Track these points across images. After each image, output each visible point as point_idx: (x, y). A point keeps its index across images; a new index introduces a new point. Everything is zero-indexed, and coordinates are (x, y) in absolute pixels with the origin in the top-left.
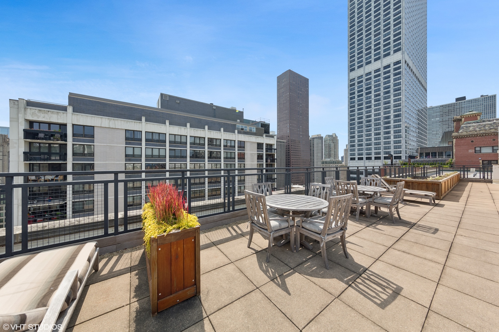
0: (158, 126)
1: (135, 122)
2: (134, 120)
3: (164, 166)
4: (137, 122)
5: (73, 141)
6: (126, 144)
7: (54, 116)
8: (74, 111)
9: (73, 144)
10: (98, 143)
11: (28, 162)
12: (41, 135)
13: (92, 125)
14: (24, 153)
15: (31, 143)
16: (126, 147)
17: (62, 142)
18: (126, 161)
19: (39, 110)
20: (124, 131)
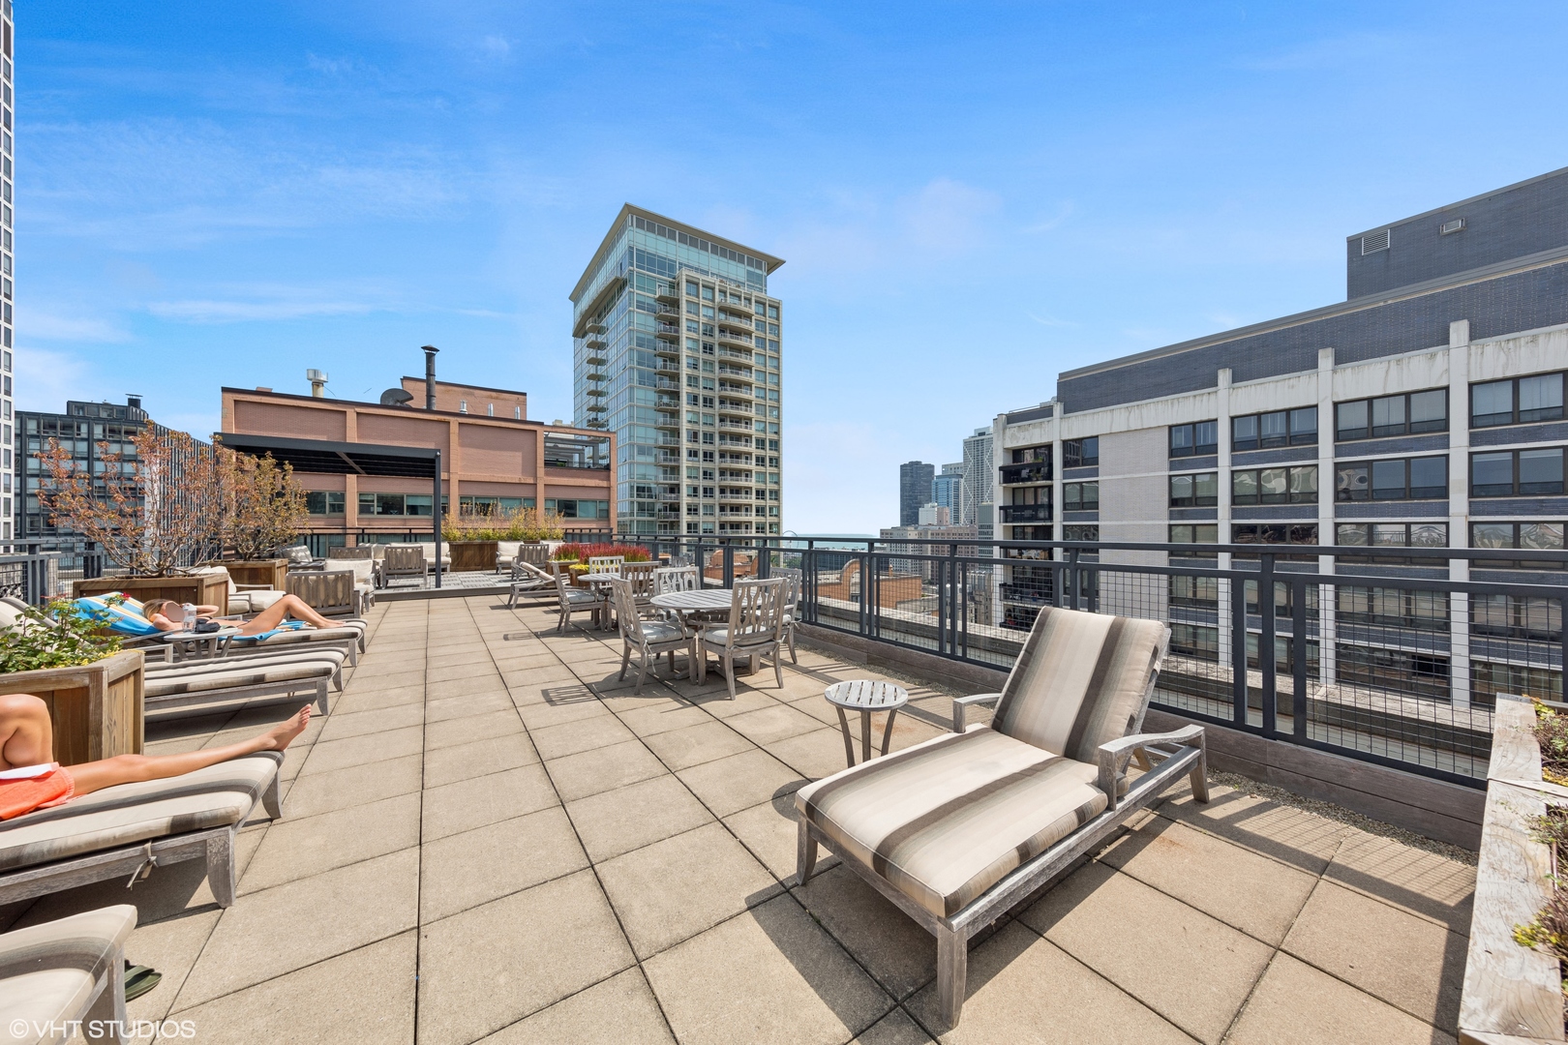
0: (1279, 384)
1: (1195, 396)
2: (1196, 389)
3: (1309, 532)
4: (1203, 394)
5: (1064, 478)
6: (1171, 469)
7: (1037, 431)
8: (1066, 411)
9: (1064, 485)
10: (1107, 475)
11: (1011, 524)
12: (1024, 473)
13: (1095, 434)
14: (1001, 508)
15: (1014, 489)
16: (1170, 477)
17: (1048, 482)
18: (1171, 519)
19: (1019, 427)
20: (1166, 430)
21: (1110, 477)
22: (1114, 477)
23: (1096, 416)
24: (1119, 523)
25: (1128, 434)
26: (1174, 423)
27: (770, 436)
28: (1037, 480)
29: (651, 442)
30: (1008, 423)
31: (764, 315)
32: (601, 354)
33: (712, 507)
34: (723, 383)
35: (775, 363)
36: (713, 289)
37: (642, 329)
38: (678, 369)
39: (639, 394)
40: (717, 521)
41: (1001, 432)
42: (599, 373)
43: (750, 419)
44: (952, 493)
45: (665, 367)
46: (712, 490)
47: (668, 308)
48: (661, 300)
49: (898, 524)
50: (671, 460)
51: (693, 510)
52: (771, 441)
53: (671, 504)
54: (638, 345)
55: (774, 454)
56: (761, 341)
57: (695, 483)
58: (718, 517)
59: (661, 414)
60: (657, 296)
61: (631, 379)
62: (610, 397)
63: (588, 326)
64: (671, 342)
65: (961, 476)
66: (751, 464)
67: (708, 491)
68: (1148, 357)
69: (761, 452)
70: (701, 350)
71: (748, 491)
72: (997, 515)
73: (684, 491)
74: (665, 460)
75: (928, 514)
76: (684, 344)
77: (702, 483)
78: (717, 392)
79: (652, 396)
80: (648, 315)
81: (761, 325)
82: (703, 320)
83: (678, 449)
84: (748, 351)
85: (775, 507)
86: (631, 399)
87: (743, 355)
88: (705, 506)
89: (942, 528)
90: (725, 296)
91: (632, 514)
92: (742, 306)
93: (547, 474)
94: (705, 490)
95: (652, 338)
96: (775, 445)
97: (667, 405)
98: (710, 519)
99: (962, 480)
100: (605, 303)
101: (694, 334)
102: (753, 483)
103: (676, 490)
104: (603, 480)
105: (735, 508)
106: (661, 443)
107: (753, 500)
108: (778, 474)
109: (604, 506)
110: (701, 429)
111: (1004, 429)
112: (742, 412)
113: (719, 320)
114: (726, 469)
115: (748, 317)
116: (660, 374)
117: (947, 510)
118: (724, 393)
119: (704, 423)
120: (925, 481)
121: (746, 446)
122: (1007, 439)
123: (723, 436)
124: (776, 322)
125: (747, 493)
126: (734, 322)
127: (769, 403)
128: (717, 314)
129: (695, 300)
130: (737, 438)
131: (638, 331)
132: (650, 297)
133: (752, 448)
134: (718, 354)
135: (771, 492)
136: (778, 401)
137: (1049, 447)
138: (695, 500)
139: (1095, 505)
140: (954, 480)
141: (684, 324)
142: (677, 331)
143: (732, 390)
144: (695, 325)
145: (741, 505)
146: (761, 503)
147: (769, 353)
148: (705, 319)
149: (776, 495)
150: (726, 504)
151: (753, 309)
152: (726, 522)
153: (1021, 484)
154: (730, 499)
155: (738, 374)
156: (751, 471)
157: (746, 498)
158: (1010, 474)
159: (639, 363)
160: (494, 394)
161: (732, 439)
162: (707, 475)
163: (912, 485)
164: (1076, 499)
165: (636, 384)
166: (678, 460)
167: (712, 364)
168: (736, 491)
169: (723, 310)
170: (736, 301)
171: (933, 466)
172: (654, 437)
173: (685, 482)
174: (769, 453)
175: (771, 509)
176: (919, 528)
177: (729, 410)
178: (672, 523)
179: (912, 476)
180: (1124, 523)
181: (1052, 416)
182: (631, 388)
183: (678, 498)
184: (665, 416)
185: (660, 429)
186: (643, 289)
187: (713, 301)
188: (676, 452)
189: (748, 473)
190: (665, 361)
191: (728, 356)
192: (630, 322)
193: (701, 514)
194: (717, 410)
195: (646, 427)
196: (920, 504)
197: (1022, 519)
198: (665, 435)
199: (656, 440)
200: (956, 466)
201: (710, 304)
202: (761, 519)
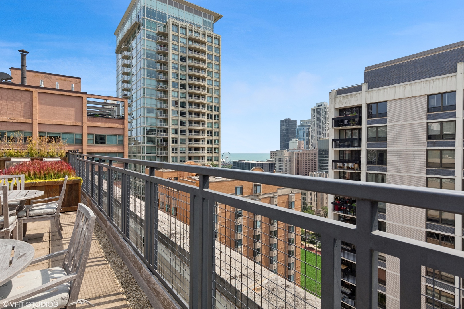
1: (443, 78)
2: (443, 74)
4: (448, 77)
5: (368, 124)
6: (428, 119)
7: (353, 99)
8: (369, 88)
9: (368, 128)
10: (391, 122)
11: (338, 149)
12: (346, 122)
13: (385, 100)
14: (333, 140)
15: (340, 130)
16: (428, 123)
17: (359, 127)
18: (428, 146)
19: (343, 96)
20: (426, 97)
21: (394, 124)
22: (396, 124)
23: (386, 90)
24: (398, 149)
25: (404, 100)
26: (431, 93)
27: (214, 104)
28: (353, 125)
29: (154, 107)
30: (337, 95)
31: (212, 43)
32: (129, 62)
33: (185, 139)
34: (191, 77)
35: (217, 67)
36: (186, 29)
37: (149, 48)
38: (167, 69)
39: (147, 82)
40: (187, 147)
41: (334, 99)
42: (128, 71)
43: (205, 95)
44: (305, 134)
45: (161, 68)
46: (185, 131)
47: (163, 38)
48: (159, 34)
49: (279, 149)
50: (164, 116)
51: (175, 141)
52: (215, 107)
53: (164, 138)
54: (147, 56)
55: (217, 113)
56: (210, 56)
57: (176, 127)
58: (187, 145)
59: (159, 92)
60: (157, 32)
61: (143, 74)
62: (133, 83)
63: (122, 47)
64: (164, 56)
65: (310, 126)
66: (205, 118)
67: (183, 132)
68: (416, 57)
69: (210, 112)
70: (179, 60)
71: (203, 132)
72: (331, 144)
73: (171, 131)
74: (161, 116)
75: (294, 144)
76: (171, 56)
77: (180, 127)
78: (187, 81)
79: (154, 83)
80: (152, 41)
81: (210, 48)
82: (180, 44)
83: (168, 110)
84: (204, 61)
85: (217, 140)
86: (143, 84)
87: (201, 63)
88: (181, 139)
89: (300, 151)
90: (192, 33)
91: (143, 143)
92: (201, 38)
93: (88, 120)
94: (181, 131)
95: (155, 53)
96: (217, 109)
97: (162, 87)
98: (184, 145)
99: (310, 128)
100: (131, 35)
101: (176, 52)
102: (206, 128)
103: (167, 131)
104: (120, 124)
105: (197, 141)
106: (159, 107)
107: (206, 136)
108: (219, 124)
109: (121, 138)
110: (180, 100)
111: (335, 98)
112: (200, 92)
113: (189, 45)
114: (192, 120)
115: (204, 43)
116: (158, 71)
117: (303, 142)
118: (191, 82)
119: (181, 97)
120: (292, 128)
121: (202, 109)
122: (337, 103)
123: (190, 104)
124: (218, 46)
125: (203, 133)
126: (196, 46)
127: (214, 87)
128: (188, 42)
129: (177, 34)
130: (197, 105)
131: (147, 50)
132: (153, 32)
133: (205, 110)
134: (188, 62)
135: (215, 132)
136: (219, 86)
137: (360, 107)
138: (176, 136)
139: (385, 139)
140: (306, 128)
141: (171, 47)
142: (167, 50)
143: (195, 81)
144: (176, 47)
145: (200, 139)
146: (210, 138)
147: (214, 62)
148: (182, 44)
149: (217, 134)
150: (192, 138)
151: (206, 39)
152: (192, 147)
153: (344, 128)
154: (194, 136)
155: (198, 72)
156: (205, 122)
157: (202, 135)
158: (338, 122)
159: (147, 66)
160: (63, 78)
161: (195, 105)
162: (182, 123)
163: (286, 130)
164: (375, 135)
165: (146, 76)
166: (168, 115)
167: (185, 67)
168: (197, 132)
169: (191, 39)
170: (198, 35)
171: (296, 121)
172: (155, 104)
173: (171, 127)
174: (214, 113)
175: (215, 141)
176: (290, 151)
177: (194, 91)
178: (164, 148)
179: (286, 126)
180: (401, 148)
181: (362, 90)
182: (143, 79)
183: (167, 135)
184: (161, 93)
185: (158, 100)
186: (150, 28)
187: (186, 35)
188: (167, 112)
189: (203, 123)
190: (161, 65)
191: (193, 63)
192: (143, 45)
193: (179, 143)
194: (187, 90)
195: (151, 99)
196: (290, 139)
197: (344, 146)
198: (161, 103)
199: (156, 105)
200: (308, 121)
201: (184, 36)
202: (210, 146)
